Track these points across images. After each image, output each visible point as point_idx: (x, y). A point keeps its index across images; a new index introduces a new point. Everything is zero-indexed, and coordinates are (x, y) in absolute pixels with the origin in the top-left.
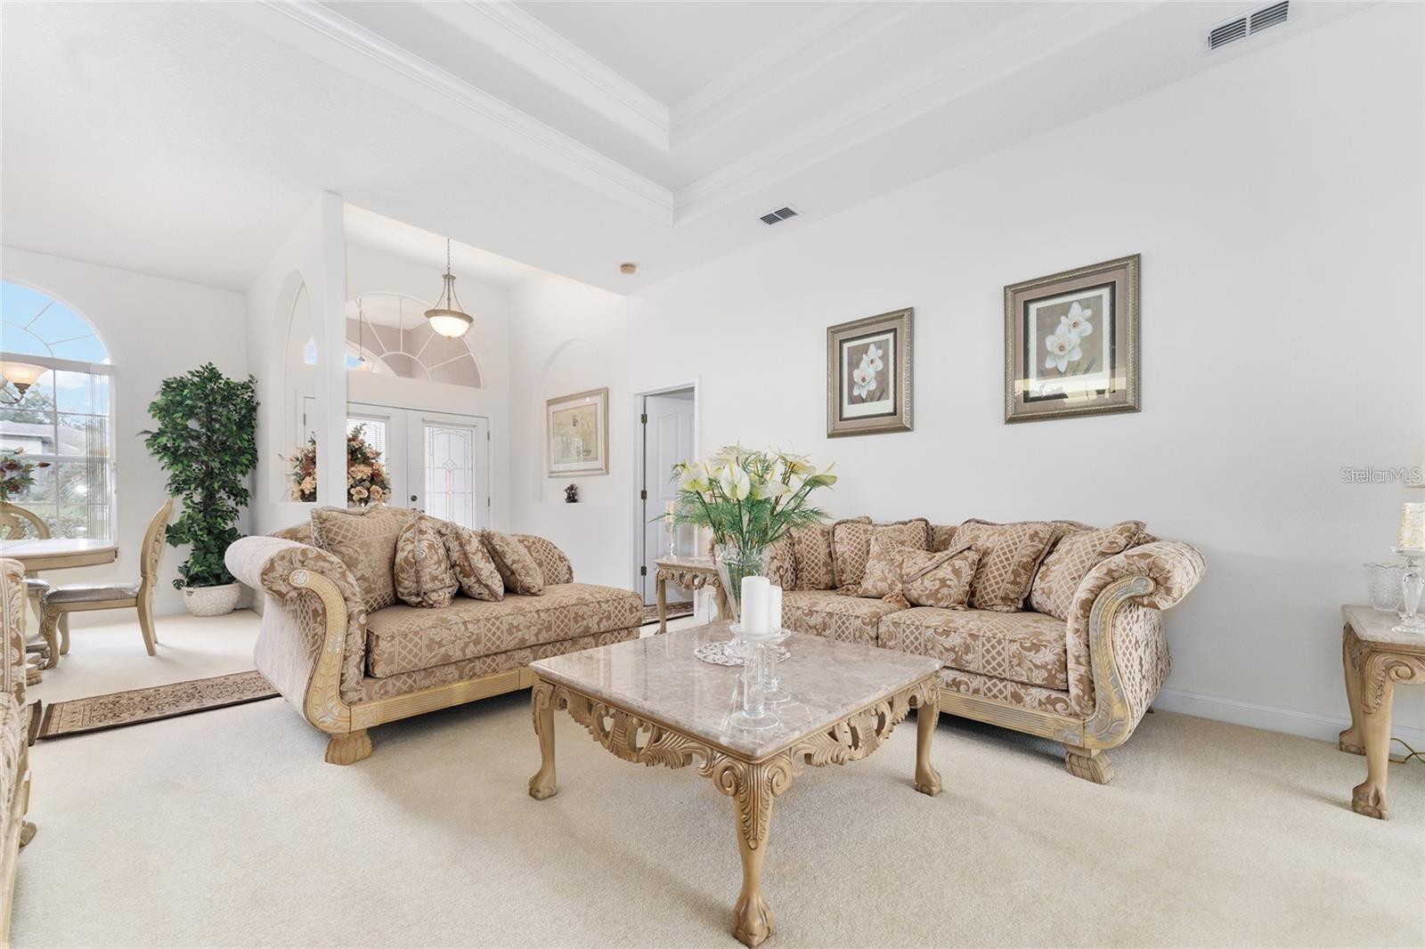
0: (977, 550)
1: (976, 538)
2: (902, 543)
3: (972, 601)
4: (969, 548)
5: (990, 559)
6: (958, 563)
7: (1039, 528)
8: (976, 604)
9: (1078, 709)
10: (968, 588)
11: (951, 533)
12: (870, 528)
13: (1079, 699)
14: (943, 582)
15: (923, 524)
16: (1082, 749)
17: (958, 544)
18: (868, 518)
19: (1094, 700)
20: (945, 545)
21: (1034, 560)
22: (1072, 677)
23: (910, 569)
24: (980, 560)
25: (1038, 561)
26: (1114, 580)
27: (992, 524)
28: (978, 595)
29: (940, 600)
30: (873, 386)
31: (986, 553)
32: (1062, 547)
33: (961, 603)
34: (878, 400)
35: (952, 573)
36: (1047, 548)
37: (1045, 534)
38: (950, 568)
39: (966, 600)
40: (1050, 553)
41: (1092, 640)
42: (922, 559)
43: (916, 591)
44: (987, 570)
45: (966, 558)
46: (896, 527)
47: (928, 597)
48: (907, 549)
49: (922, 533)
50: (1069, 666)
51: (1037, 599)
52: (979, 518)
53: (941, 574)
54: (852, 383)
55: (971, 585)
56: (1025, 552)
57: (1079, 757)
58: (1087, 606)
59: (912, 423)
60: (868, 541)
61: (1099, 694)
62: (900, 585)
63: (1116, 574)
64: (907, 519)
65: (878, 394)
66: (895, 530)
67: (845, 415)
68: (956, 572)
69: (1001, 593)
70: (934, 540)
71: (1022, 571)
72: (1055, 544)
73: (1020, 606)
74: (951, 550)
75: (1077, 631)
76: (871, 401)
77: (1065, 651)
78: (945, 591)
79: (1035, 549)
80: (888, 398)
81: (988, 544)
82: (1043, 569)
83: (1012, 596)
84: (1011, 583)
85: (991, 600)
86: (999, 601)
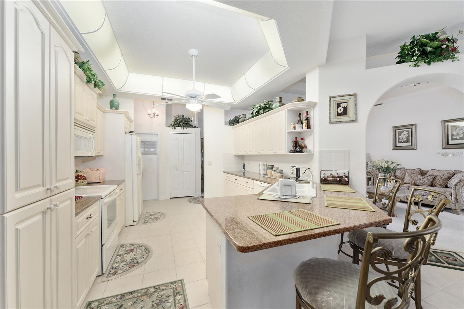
0: (434, 176)
1: (434, 173)
2: (414, 173)
3: (432, 185)
4: (431, 175)
5: (437, 177)
6: (428, 178)
7: (450, 172)
8: (433, 186)
9: (454, 203)
10: (431, 183)
11: (427, 172)
12: (405, 170)
13: (454, 201)
14: (425, 181)
15: (420, 170)
16: (455, 210)
17: (428, 174)
18: (404, 168)
19: (457, 201)
20: (426, 174)
21: (448, 178)
22: (453, 197)
23: (416, 178)
24: (434, 177)
25: (449, 178)
26: (461, 181)
27: (438, 170)
28: (434, 184)
29: (424, 185)
30: (405, 140)
31: (436, 176)
32: (455, 176)
33: (429, 185)
34: (407, 143)
35: (427, 179)
36: (452, 176)
37: (451, 173)
38: (426, 179)
39: (431, 185)
40: (452, 177)
41: (457, 191)
42: (419, 177)
43: (418, 183)
44: (436, 179)
45: (431, 177)
46: (412, 170)
47: (421, 184)
48: (415, 175)
49: (419, 171)
50: (452, 195)
51: (448, 185)
52: (435, 169)
53: (424, 180)
54: (399, 139)
55: (432, 182)
56: (446, 176)
57: (455, 211)
58: (456, 186)
59: (416, 148)
60: (405, 174)
61: (458, 200)
62: (414, 182)
63: (461, 180)
64: (415, 168)
65: (406, 141)
66: (412, 171)
67: (397, 146)
68: (428, 180)
69: (439, 184)
70: (422, 173)
71: (445, 180)
72: (454, 175)
73: (444, 186)
74: (427, 175)
75: (454, 190)
76: (405, 143)
77: (451, 193)
78: (425, 183)
79: (448, 176)
80: (409, 142)
81: (437, 174)
82: (450, 180)
83: (442, 184)
84: (442, 182)
85: (437, 185)
86: (439, 185)
